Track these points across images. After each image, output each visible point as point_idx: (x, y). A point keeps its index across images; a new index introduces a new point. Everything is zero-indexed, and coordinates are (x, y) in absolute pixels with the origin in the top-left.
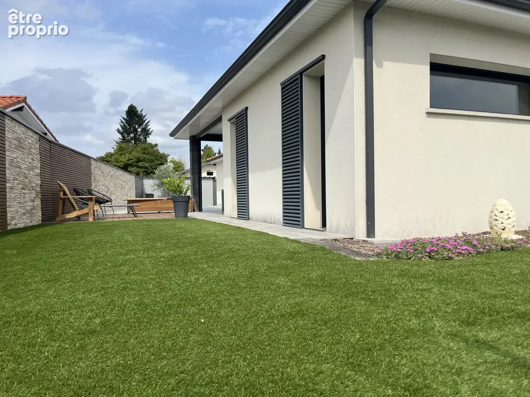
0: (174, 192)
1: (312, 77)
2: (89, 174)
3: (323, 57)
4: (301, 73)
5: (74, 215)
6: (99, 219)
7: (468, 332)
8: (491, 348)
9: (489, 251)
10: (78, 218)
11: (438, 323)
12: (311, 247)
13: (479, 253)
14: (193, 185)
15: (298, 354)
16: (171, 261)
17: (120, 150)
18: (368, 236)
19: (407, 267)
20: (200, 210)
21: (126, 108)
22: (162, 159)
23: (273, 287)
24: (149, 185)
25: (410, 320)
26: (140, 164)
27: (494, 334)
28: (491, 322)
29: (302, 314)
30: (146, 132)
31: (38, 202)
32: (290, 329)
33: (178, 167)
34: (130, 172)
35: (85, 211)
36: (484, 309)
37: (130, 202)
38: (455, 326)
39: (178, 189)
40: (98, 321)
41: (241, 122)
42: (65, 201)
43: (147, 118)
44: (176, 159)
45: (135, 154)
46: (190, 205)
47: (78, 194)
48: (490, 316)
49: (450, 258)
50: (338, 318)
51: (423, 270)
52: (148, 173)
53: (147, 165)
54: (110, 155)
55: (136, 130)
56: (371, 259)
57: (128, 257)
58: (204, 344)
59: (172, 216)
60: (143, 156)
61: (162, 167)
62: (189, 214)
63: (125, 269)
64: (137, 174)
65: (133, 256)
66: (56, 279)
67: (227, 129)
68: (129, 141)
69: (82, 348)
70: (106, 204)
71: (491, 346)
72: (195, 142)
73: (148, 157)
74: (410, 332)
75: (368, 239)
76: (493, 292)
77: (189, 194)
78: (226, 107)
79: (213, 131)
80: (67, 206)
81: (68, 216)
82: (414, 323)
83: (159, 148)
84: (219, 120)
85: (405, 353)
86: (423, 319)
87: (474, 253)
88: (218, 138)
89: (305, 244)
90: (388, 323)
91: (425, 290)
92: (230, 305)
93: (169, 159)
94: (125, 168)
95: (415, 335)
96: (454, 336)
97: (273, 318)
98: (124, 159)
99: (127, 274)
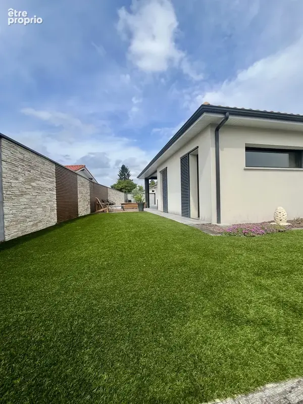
0: (138, 201)
1: (193, 155)
2: (107, 194)
3: (198, 147)
4: (188, 154)
5: (102, 210)
6: (111, 211)
7: (257, 279)
8: (267, 290)
9: (273, 233)
10: (103, 211)
11: (243, 273)
12: (192, 228)
13: (267, 233)
14: (146, 197)
15: (181, 286)
16: (135, 234)
17: (119, 183)
18: (218, 223)
19: (233, 241)
20: (149, 207)
21: (121, 166)
22: (134, 186)
23: (174, 250)
24: (130, 197)
25: (230, 271)
26: (126, 188)
27: (269, 282)
28: (269, 274)
29: (185, 265)
30: (129, 175)
31: (89, 206)
32: (179, 273)
33: (141, 189)
34: (122, 192)
35: (106, 208)
36: (266, 267)
37: (122, 204)
38: (251, 276)
39: (140, 200)
40: (106, 263)
41: (164, 173)
42: (99, 205)
43: (129, 170)
44: (140, 185)
45: (124, 184)
46: (145, 206)
47: (103, 202)
48: (268, 271)
49: (254, 236)
50: (199, 268)
51: (240, 243)
52: (129, 192)
53: (129, 188)
54: (115, 185)
55: (125, 174)
56: (218, 235)
57: (119, 231)
58: (144, 277)
59: (137, 210)
60: (127, 185)
61: (134, 189)
62: (145, 209)
63: (117, 238)
64: (125, 192)
65: (121, 231)
66: (93, 242)
67: (159, 175)
68: (122, 179)
69: (99, 276)
70: (113, 206)
71: (267, 289)
72: (147, 180)
73: (129, 185)
74: (230, 278)
75: (217, 224)
76: (271, 257)
77: (144, 201)
78: (158, 167)
79: (154, 175)
80: (99, 207)
81: (100, 211)
82: (233, 273)
83: (133, 181)
84: (156, 172)
85: (227, 289)
86: (237, 271)
87: (265, 233)
88: (156, 178)
89: (190, 227)
90: (221, 272)
91: (240, 254)
92: (156, 258)
93: (137, 185)
94: (121, 190)
95: (232, 279)
96: (249, 281)
97: (172, 266)
98: (120, 186)
99: (118, 240)
